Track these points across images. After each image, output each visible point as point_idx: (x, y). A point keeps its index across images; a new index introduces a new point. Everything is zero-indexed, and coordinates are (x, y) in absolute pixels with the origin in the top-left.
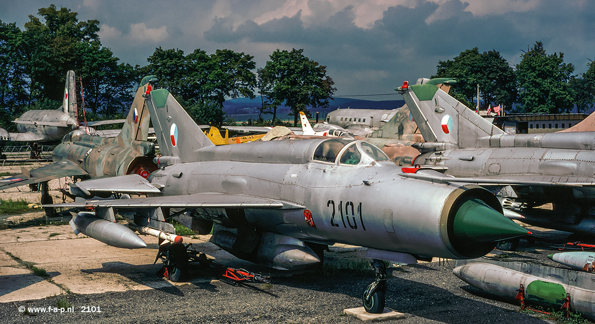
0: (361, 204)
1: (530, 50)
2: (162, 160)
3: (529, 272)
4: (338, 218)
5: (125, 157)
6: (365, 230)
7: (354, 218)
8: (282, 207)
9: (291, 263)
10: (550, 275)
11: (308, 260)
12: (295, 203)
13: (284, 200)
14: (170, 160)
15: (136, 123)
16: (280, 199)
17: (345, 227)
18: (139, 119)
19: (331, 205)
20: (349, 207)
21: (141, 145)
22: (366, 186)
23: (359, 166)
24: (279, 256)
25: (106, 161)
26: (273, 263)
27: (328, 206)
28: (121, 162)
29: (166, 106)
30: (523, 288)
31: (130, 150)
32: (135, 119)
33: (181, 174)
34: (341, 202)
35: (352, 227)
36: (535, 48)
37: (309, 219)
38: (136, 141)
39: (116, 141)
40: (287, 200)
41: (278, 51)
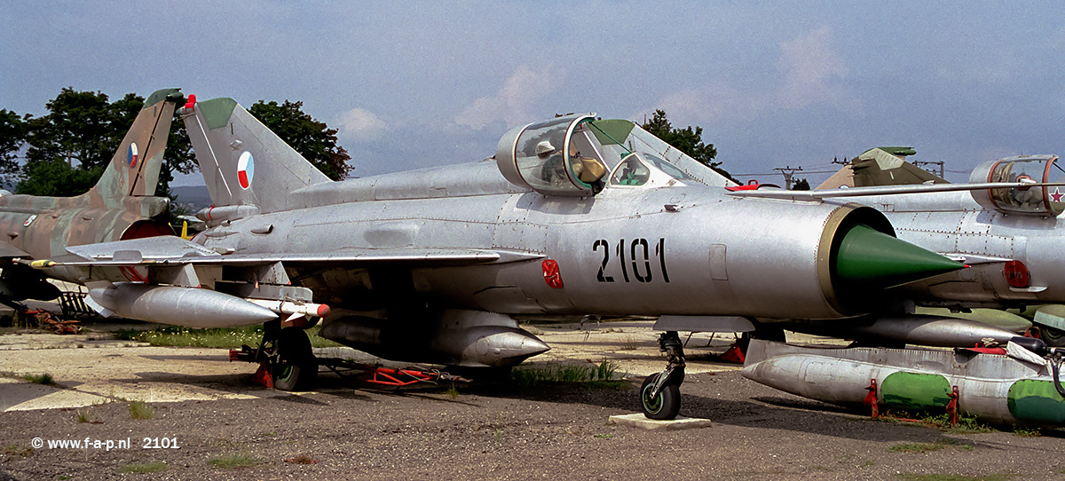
0: (662, 240)
1: (648, 123)
2: (215, 213)
3: (884, 361)
4: (613, 267)
5: (113, 223)
6: (667, 280)
7: (647, 264)
8: (497, 259)
9: (498, 353)
10: (921, 363)
11: (530, 347)
12: (524, 251)
13: (501, 248)
14: (236, 212)
15: (134, 165)
16: (493, 248)
17: (627, 280)
18: (140, 161)
19: (601, 248)
20: (640, 248)
21: (143, 202)
22: (671, 214)
23: (645, 187)
24: (474, 344)
25: (73, 231)
26: (459, 357)
27: (595, 249)
28: (107, 229)
29: (229, 124)
30: (875, 385)
31: (120, 212)
32: (132, 161)
33: (271, 228)
34: (622, 241)
35: (641, 279)
36: (655, 120)
37: (553, 273)
38: (131, 198)
39: (85, 199)
40: (507, 249)
41: (262, 102)
